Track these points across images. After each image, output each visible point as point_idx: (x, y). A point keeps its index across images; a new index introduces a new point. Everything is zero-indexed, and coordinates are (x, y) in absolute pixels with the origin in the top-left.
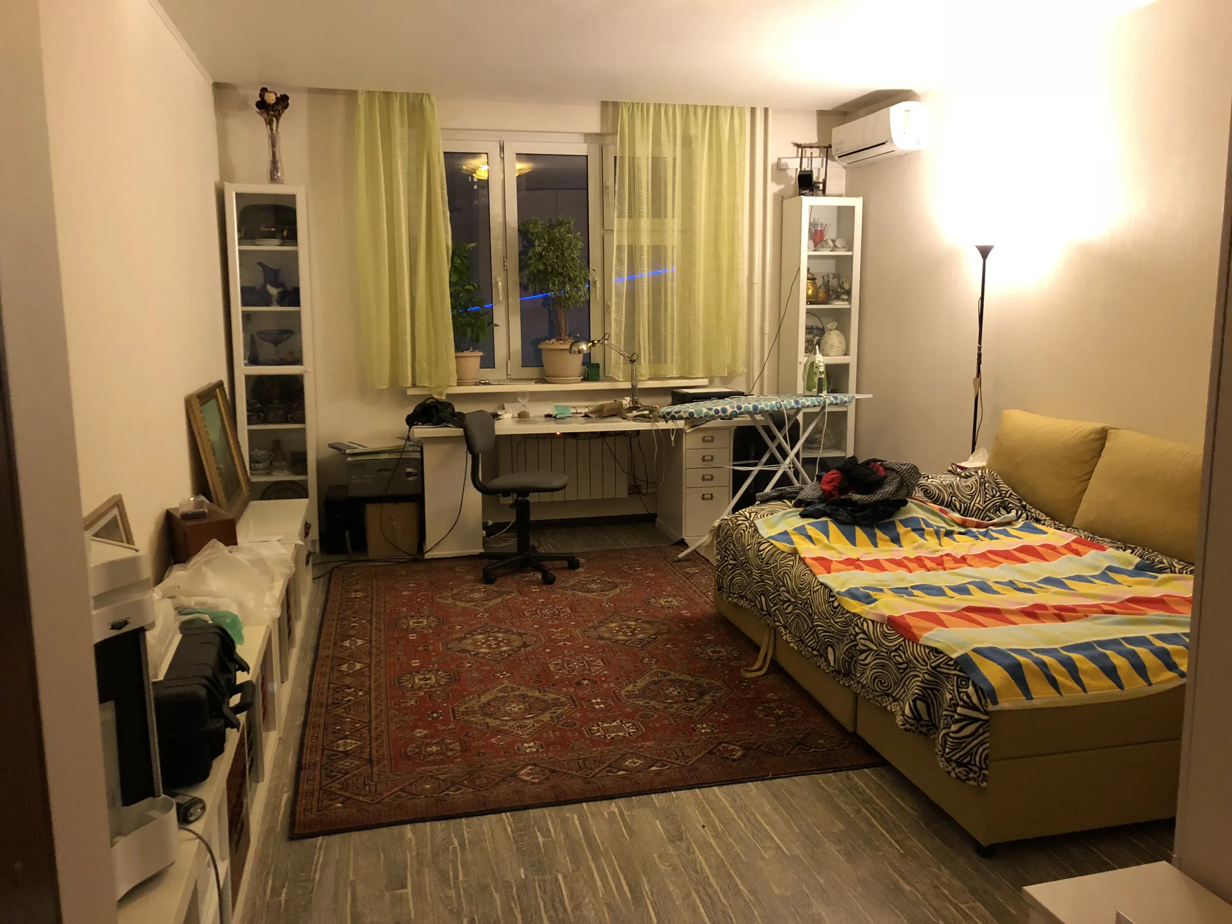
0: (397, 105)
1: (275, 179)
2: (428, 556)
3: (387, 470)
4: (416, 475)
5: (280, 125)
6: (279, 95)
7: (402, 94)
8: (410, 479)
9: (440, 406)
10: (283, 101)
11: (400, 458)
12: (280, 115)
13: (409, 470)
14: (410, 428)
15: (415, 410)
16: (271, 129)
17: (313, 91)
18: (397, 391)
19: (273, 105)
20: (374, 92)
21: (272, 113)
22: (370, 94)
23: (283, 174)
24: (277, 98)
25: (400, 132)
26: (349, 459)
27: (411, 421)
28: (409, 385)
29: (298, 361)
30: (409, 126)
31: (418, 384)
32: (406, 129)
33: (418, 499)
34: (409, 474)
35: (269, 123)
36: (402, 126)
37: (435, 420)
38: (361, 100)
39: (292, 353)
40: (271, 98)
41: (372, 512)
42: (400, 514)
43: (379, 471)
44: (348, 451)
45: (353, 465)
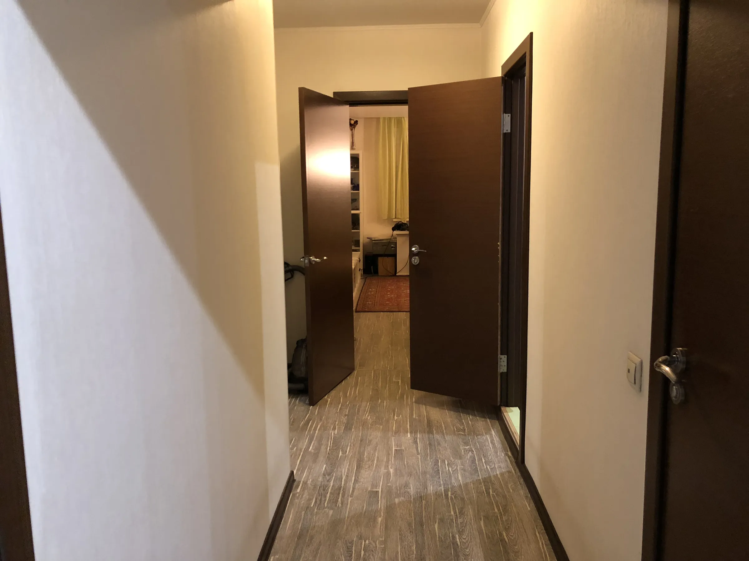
0: (393, 121)
1: (353, 148)
2: (397, 274)
3: (386, 246)
4: (394, 247)
5: (355, 130)
6: (355, 121)
7: (395, 118)
8: (393, 249)
9: (403, 225)
10: (356, 122)
11: (389, 242)
12: (355, 127)
13: (392, 246)
14: (393, 231)
15: (395, 226)
16: (352, 132)
17: (366, 118)
18: (389, 219)
19: (353, 124)
20: (385, 118)
21: (352, 127)
22: (384, 118)
23: (355, 147)
24: (354, 122)
25: (394, 130)
26: (373, 242)
27: (394, 229)
28: (394, 217)
29: (358, 209)
30: (397, 128)
31: (397, 217)
32: (396, 128)
33: (395, 256)
34: (392, 247)
35: (352, 130)
36: (395, 127)
37: (401, 229)
38: (381, 120)
39: (356, 207)
40: (352, 122)
41: (380, 259)
42: (390, 260)
43: (383, 246)
44: (373, 239)
45: (375, 243)
